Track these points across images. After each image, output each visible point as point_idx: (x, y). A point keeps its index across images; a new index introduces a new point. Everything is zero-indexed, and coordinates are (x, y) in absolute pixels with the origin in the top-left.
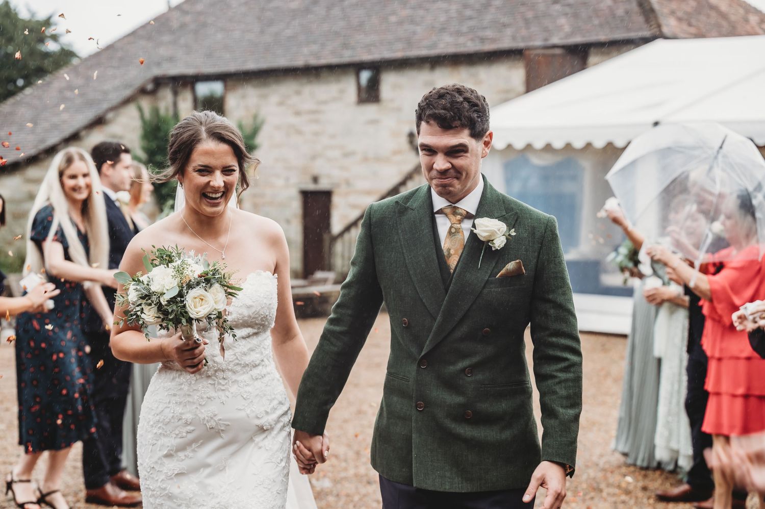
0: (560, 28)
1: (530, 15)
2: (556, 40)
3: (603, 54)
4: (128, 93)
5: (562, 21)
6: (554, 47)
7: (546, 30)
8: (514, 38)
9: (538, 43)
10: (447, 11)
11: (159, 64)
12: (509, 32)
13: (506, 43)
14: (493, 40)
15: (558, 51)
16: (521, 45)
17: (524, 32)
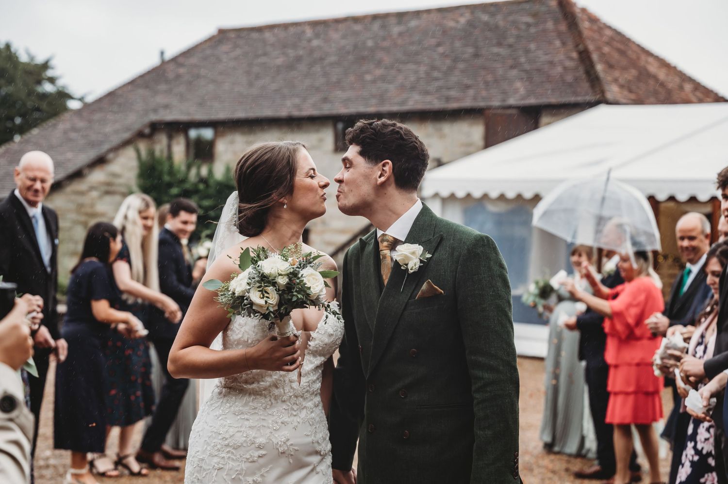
0: (516, 91)
1: (490, 78)
2: (512, 101)
3: (554, 115)
4: (127, 135)
5: (518, 84)
6: (510, 107)
7: (504, 92)
8: (475, 99)
9: (496, 103)
10: (416, 72)
11: (155, 111)
12: (471, 92)
13: (467, 103)
14: (457, 100)
15: (514, 111)
16: (482, 104)
17: (484, 93)
